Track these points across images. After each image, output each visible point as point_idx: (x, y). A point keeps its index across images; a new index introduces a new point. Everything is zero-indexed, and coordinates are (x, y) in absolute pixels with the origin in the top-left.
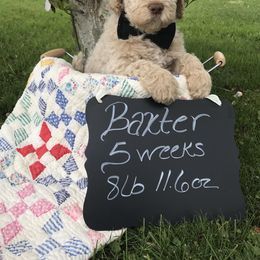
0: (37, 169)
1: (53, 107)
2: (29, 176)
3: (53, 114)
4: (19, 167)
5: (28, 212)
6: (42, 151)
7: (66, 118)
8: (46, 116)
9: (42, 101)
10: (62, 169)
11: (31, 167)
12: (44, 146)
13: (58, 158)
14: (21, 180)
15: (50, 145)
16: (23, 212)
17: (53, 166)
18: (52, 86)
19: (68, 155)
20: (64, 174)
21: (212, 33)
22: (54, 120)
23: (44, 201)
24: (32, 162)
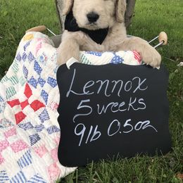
0: (20, 117)
1: (33, 73)
2: (14, 122)
3: (32, 78)
4: (7, 115)
5: (9, 148)
6: (25, 104)
7: (42, 82)
8: (28, 79)
9: (25, 68)
10: (38, 118)
11: (16, 115)
12: (27, 101)
13: (35, 110)
14: (8, 124)
15: (31, 100)
16: (5, 148)
17: (32, 116)
18: (31, 57)
19: (43, 108)
20: (39, 122)
21: (168, 13)
22: (34, 82)
23: (21, 141)
24: (17, 112)
